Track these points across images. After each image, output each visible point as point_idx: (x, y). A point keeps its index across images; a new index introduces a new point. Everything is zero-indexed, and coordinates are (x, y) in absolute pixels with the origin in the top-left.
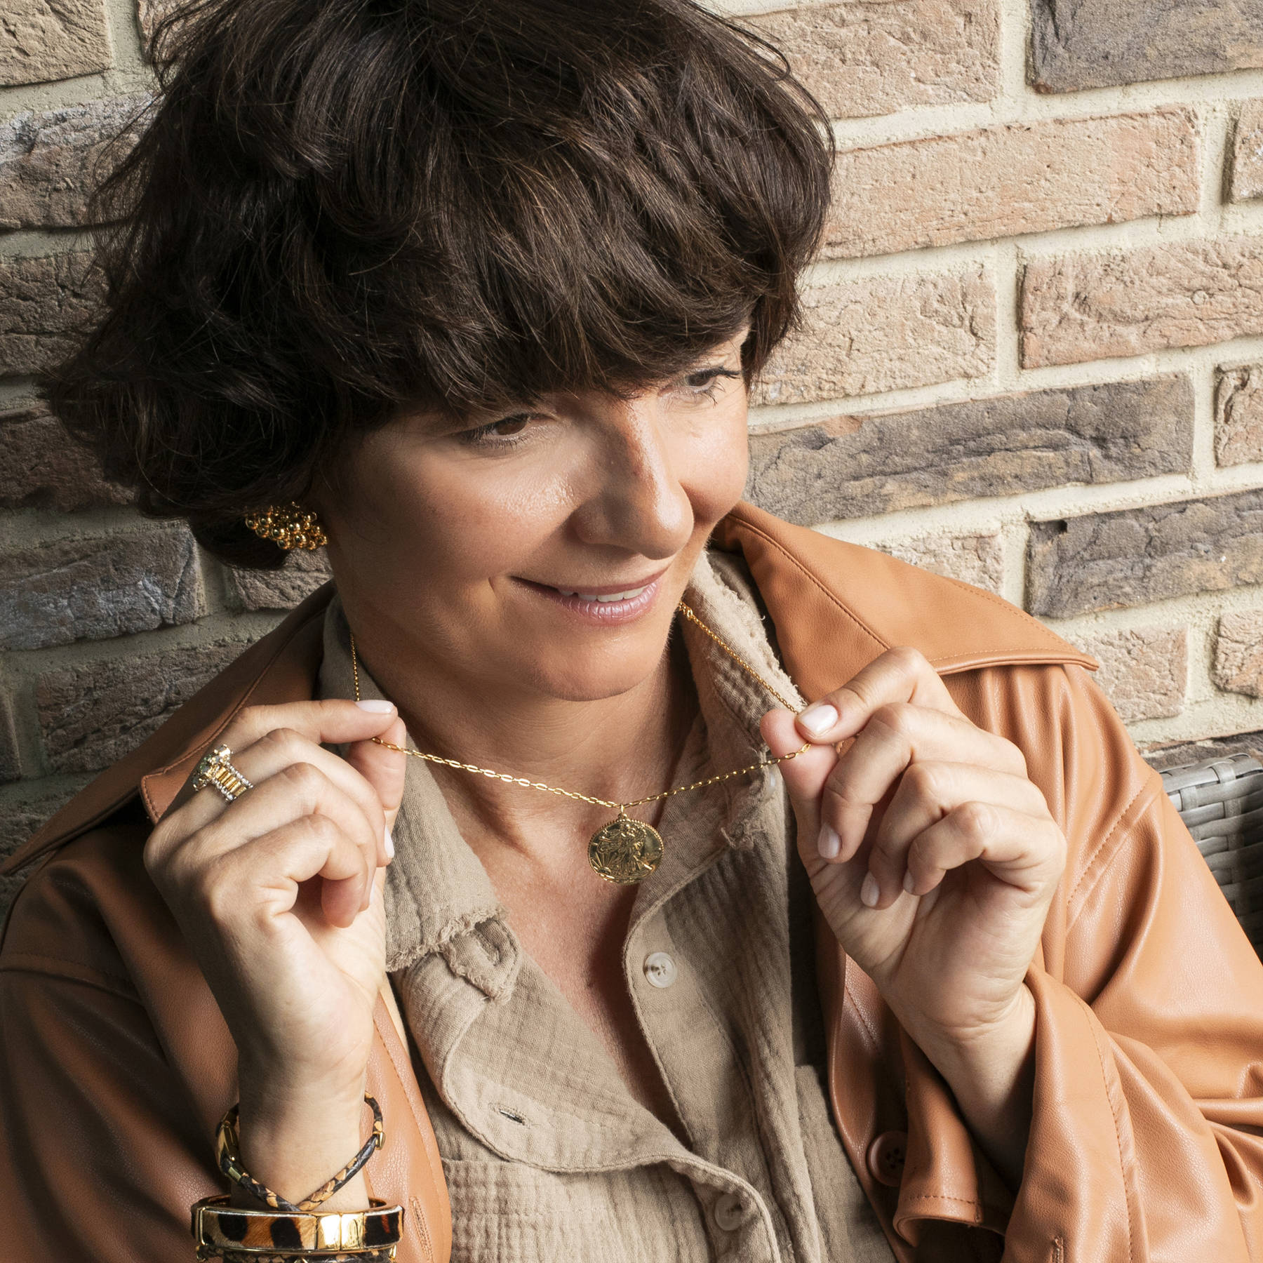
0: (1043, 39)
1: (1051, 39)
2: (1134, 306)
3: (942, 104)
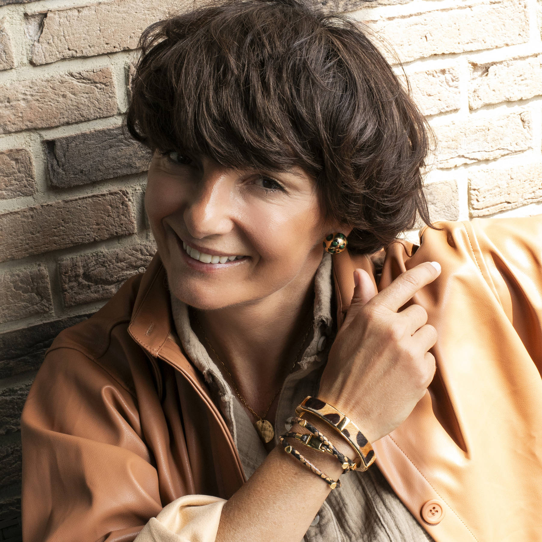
0: (52, 166)
1: (56, 167)
2: (112, 276)
3: (11, 198)
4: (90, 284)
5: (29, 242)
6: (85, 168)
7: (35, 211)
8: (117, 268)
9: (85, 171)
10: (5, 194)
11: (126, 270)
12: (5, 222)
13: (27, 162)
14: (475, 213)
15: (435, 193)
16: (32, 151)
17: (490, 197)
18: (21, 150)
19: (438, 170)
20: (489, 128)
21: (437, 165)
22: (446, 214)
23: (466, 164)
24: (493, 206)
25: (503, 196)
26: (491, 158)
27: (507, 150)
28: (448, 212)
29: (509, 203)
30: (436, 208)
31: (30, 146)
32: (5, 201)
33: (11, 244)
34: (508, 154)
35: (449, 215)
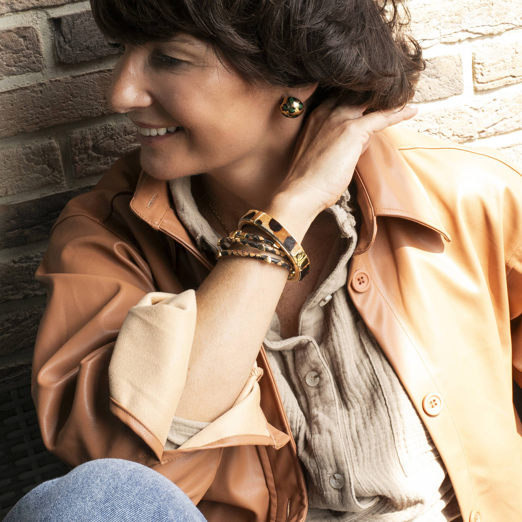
0: (59, 43)
1: (62, 43)
2: (120, 148)
3: (20, 74)
4: (99, 155)
5: (40, 116)
6: (91, 44)
7: (44, 86)
8: (125, 141)
9: (91, 47)
10: (15, 70)
11: (134, 143)
12: (16, 97)
13: (34, 39)
14: (480, 87)
15: (440, 67)
16: (39, 28)
17: (495, 71)
18: (28, 28)
19: (442, 44)
20: (493, 3)
21: (440, 40)
22: (451, 88)
23: (469, 39)
24: (498, 79)
25: (508, 70)
26: (496, 33)
27: (512, 24)
28: (452, 86)
29: (514, 77)
30: (440, 82)
31: (37, 24)
32: (15, 77)
33: (22, 118)
34: (512, 29)
35: (453, 88)
